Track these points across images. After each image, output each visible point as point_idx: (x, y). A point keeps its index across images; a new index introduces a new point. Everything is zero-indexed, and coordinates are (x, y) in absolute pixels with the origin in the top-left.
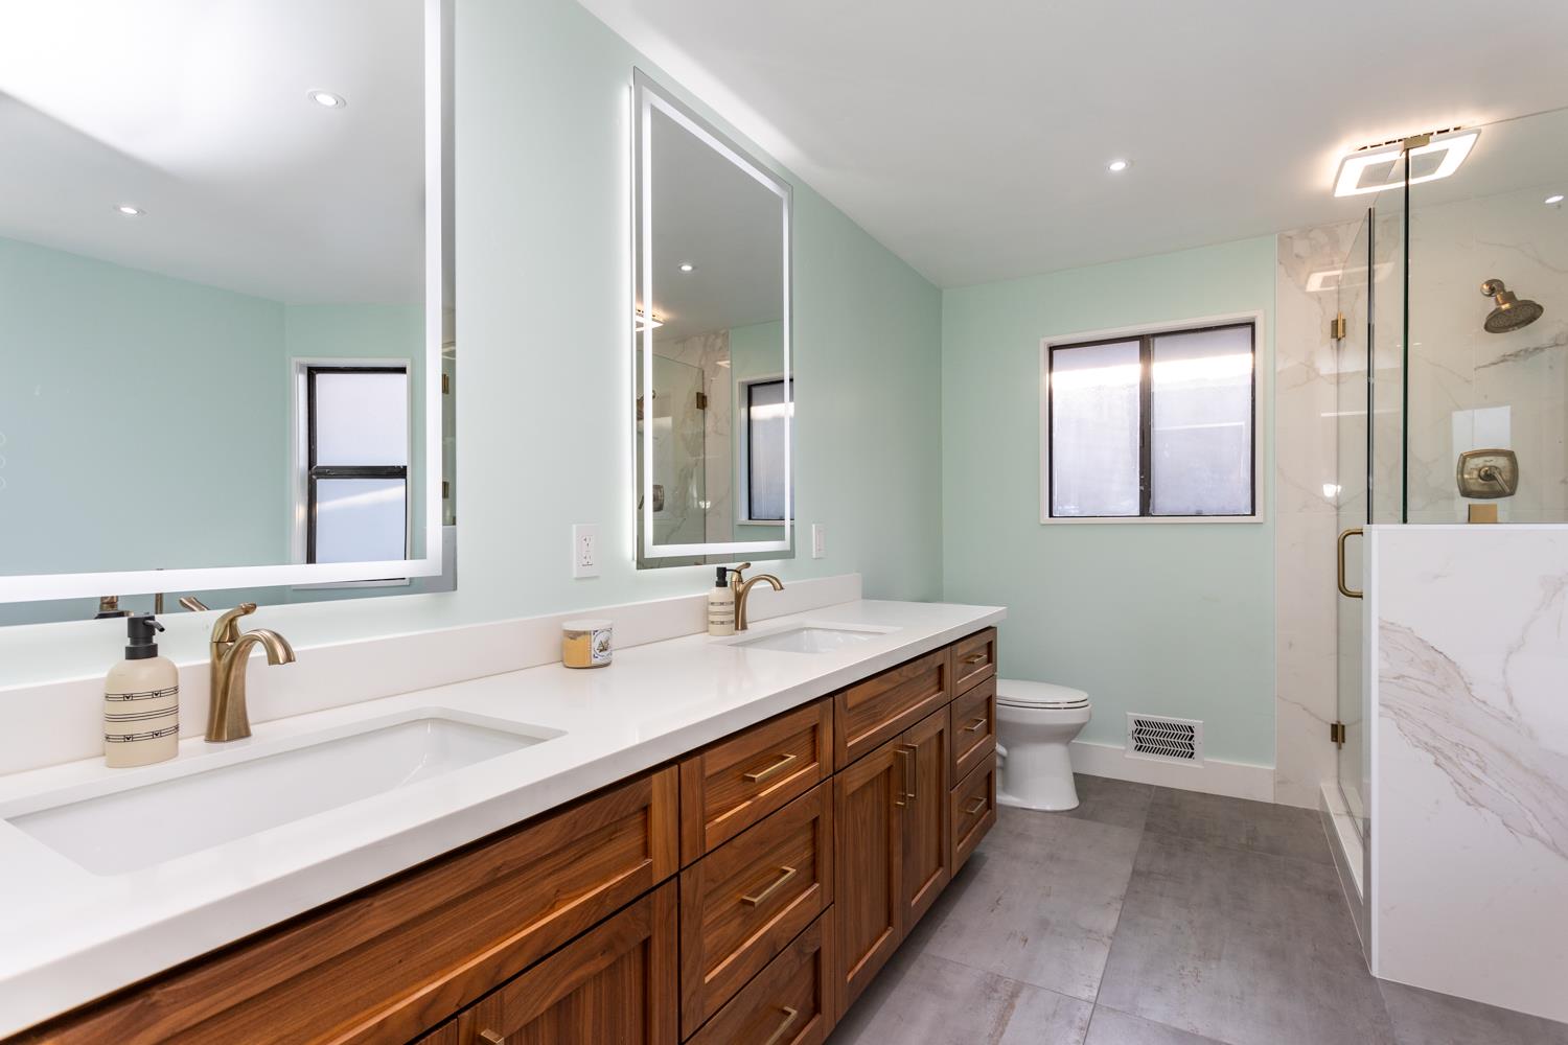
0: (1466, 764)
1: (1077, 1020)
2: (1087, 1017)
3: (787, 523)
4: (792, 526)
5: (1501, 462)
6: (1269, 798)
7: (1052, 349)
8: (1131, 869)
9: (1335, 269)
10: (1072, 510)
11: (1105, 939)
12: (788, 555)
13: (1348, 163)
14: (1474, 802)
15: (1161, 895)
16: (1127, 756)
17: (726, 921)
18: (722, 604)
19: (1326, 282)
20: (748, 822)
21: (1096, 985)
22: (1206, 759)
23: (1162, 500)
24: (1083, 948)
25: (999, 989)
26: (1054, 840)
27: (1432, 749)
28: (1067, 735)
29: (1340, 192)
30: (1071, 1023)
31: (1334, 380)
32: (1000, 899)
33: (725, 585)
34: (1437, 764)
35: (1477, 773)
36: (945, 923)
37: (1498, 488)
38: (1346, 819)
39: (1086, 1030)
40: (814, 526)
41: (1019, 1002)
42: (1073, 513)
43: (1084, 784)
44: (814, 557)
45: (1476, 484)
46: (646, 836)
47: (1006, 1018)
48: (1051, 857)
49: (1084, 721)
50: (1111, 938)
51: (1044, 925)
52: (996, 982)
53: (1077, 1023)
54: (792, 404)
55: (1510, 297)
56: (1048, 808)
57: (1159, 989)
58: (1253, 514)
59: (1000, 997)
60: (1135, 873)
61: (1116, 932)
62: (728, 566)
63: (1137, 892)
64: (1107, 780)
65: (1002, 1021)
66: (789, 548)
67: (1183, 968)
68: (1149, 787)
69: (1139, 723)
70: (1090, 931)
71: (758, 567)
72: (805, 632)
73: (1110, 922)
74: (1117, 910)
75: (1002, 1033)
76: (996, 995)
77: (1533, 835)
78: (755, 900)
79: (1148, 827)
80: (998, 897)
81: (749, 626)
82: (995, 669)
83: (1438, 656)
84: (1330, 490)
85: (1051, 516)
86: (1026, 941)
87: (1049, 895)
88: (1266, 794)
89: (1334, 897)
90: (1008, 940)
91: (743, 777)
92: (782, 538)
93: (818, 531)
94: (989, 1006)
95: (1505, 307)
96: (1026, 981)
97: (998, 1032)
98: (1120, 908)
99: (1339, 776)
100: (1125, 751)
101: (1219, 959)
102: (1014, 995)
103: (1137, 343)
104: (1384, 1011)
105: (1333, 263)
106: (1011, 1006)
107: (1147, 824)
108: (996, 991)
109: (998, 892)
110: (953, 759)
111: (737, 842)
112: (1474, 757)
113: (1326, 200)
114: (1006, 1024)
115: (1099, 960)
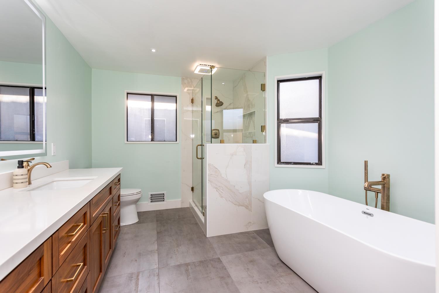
0: (221, 190)
1: (156, 274)
2: (158, 272)
3: (44, 142)
4: (46, 144)
5: (217, 131)
6: (180, 207)
7: (128, 94)
8: (156, 232)
9: (192, 88)
10: (133, 139)
11: (156, 251)
12: (45, 154)
13: (198, 67)
14: (222, 197)
15: (165, 236)
16: (149, 204)
17: (63, 291)
18: (22, 175)
19: (188, 90)
20: (70, 251)
21: (157, 263)
22: (168, 201)
23: (156, 137)
24: (151, 256)
25: (133, 276)
26: (135, 231)
27: (216, 188)
28: (136, 202)
29: (195, 72)
30: (154, 275)
31: (191, 112)
32: (125, 252)
33: (23, 167)
34: (217, 191)
35: (222, 191)
36: (111, 266)
37: (217, 137)
38: (196, 207)
39: (158, 275)
40: (52, 144)
41: (140, 277)
42: (134, 140)
43: (140, 214)
44: (52, 155)
45: (214, 136)
46: (40, 269)
47: (138, 283)
48: (136, 236)
49: (140, 197)
50: (157, 251)
51: (140, 254)
52: (132, 275)
53: (156, 275)
54: (46, 97)
55: (219, 100)
56: (130, 224)
57: (171, 258)
58: (176, 141)
59: (134, 279)
60: (158, 233)
61: (158, 249)
62: (24, 159)
63: (159, 237)
64: (144, 212)
65: (137, 284)
66: (44, 152)
67: (174, 251)
68: (154, 211)
69: (152, 195)
70: (152, 251)
71: (37, 159)
72: (55, 182)
73: (156, 247)
74: (156, 243)
75: (138, 287)
76: (133, 279)
77: (229, 201)
78: (73, 278)
79: (157, 221)
80: (124, 252)
81: (32, 182)
82: (120, 186)
83: (217, 170)
84: (193, 136)
85: (127, 141)
86: (136, 260)
87: (138, 246)
88: (179, 206)
89: (197, 224)
90: (131, 262)
91: (69, 235)
92: (42, 148)
93: (54, 145)
94: (132, 282)
95: (218, 102)
96: (140, 271)
97: (137, 288)
98: (157, 242)
99: (193, 199)
100: (148, 203)
101: (181, 246)
102: (138, 276)
103: (150, 96)
104: (211, 243)
105: (191, 86)
106: (138, 279)
107: (157, 220)
108: (132, 277)
109: (124, 251)
110: (113, 215)
111: (67, 260)
112: (222, 188)
113: (192, 72)
114: (138, 284)
115: (156, 257)
